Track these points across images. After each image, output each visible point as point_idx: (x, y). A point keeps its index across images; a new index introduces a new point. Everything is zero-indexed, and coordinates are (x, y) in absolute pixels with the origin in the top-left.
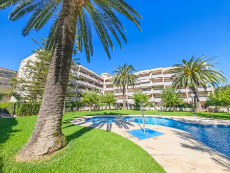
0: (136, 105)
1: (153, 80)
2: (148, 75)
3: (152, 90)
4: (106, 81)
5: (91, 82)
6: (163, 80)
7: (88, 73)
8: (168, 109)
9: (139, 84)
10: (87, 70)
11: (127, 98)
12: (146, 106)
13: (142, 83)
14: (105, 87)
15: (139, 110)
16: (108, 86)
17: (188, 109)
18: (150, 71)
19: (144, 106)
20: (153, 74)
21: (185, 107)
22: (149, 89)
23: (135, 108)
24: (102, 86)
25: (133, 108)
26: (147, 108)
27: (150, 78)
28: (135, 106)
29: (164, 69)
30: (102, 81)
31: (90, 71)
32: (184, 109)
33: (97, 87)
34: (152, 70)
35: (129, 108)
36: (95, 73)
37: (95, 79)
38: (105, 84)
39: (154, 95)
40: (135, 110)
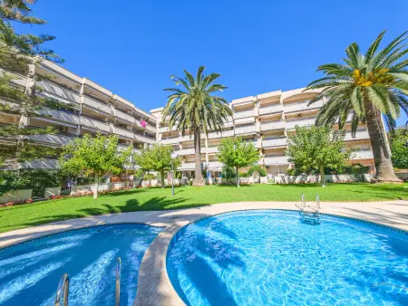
0: (225, 173)
1: (261, 119)
2: (250, 107)
3: (260, 141)
4: (162, 125)
5: (122, 125)
6: (283, 117)
7: (111, 102)
8: (298, 180)
9: (232, 128)
10: (110, 93)
11: (207, 159)
12: (250, 173)
13: (238, 126)
14: (159, 137)
15: (234, 184)
16: (165, 136)
17: (343, 178)
18: (255, 99)
19: (245, 175)
20: (262, 106)
21: (337, 173)
22: (253, 138)
23: (225, 180)
24: (152, 136)
25: (220, 180)
26: (251, 180)
27: (257, 114)
28: (223, 177)
29: (285, 95)
30: (153, 125)
31: (115, 97)
32: (334, 177)
33: (140, 138)
34: (260, 97)
35: (211, 181)
36: (132, 106)
37: (132, 120)
38: (159, 131)
39: (263, 151)
40: (223, 184)
